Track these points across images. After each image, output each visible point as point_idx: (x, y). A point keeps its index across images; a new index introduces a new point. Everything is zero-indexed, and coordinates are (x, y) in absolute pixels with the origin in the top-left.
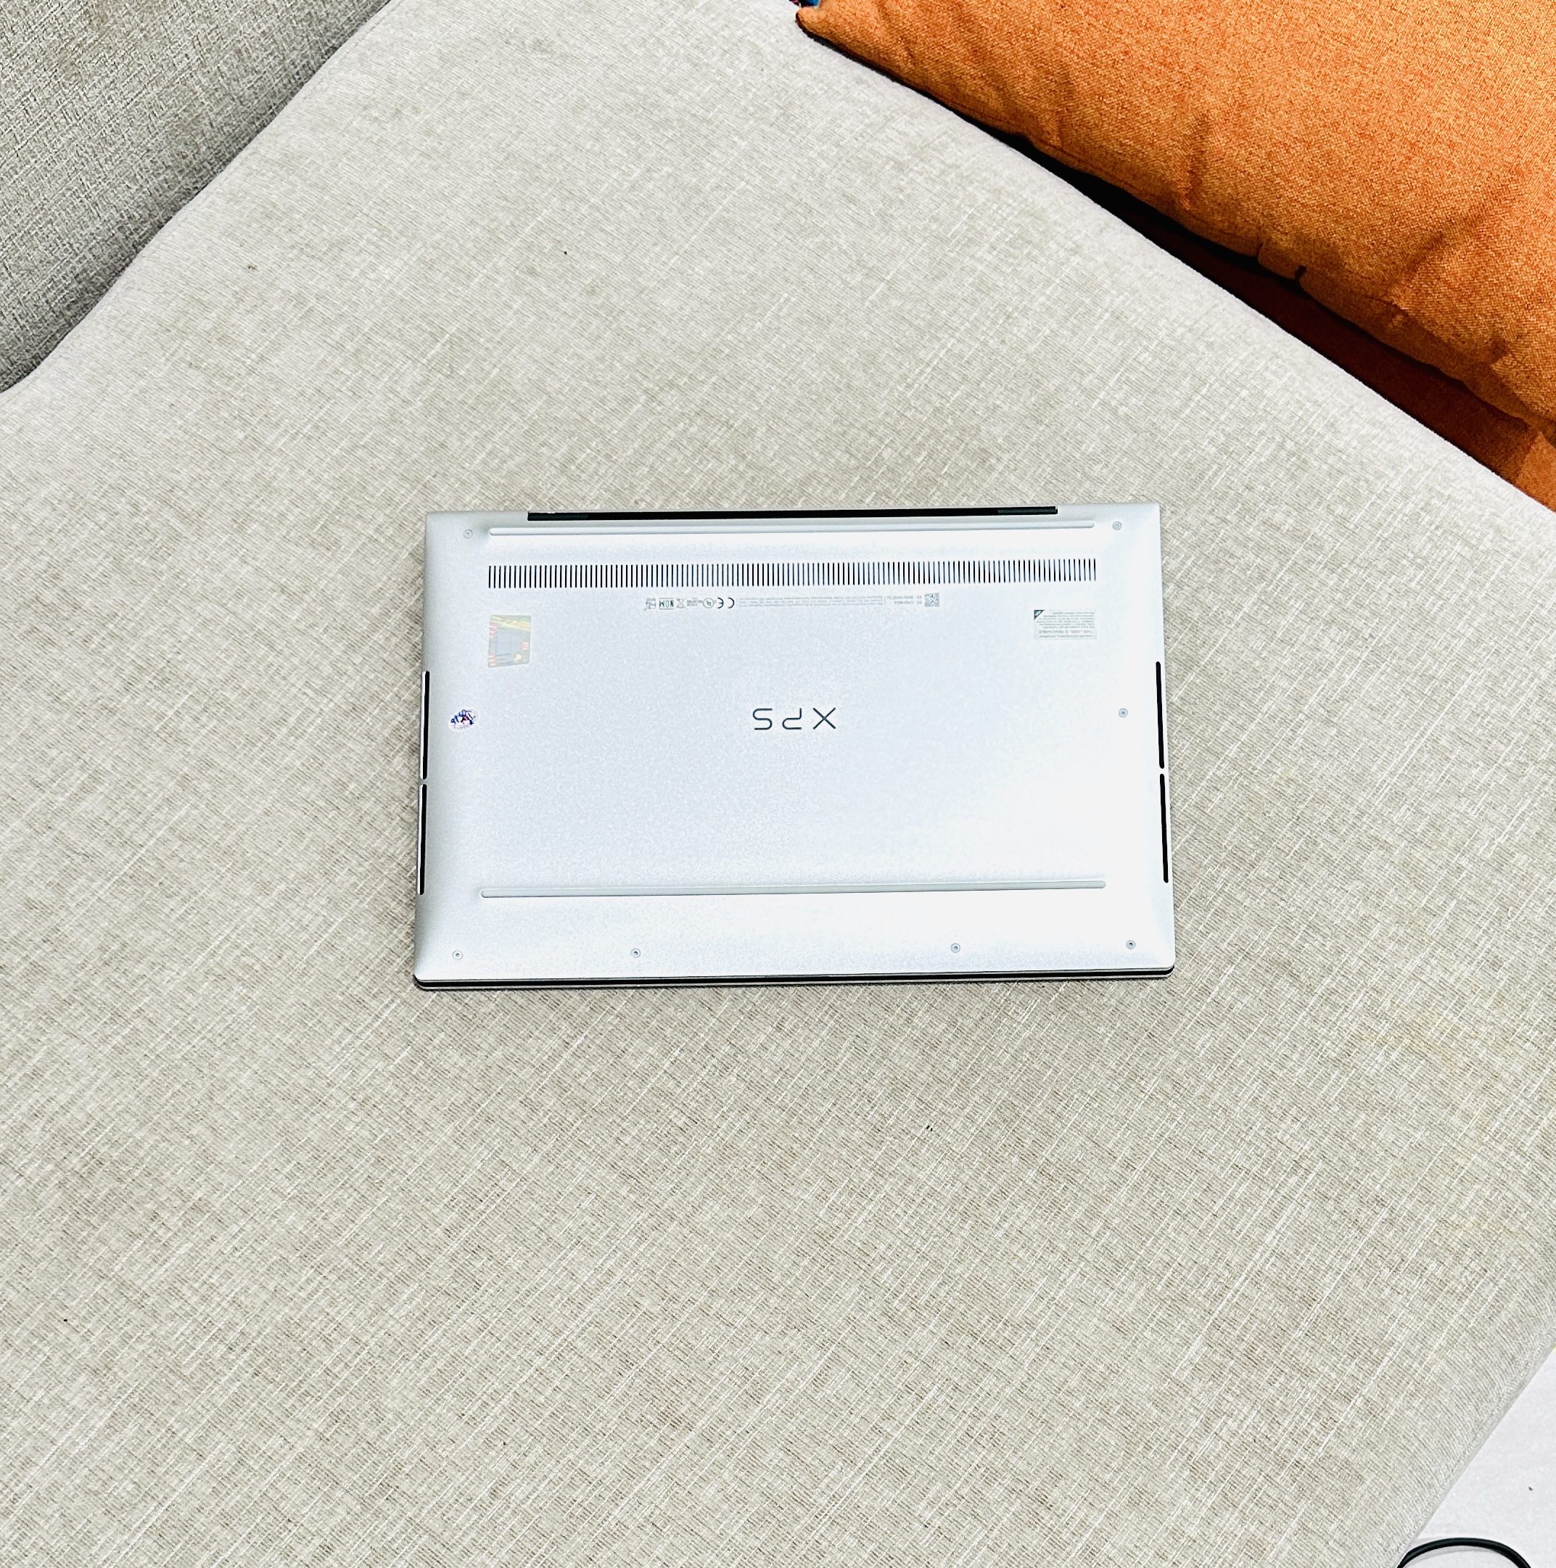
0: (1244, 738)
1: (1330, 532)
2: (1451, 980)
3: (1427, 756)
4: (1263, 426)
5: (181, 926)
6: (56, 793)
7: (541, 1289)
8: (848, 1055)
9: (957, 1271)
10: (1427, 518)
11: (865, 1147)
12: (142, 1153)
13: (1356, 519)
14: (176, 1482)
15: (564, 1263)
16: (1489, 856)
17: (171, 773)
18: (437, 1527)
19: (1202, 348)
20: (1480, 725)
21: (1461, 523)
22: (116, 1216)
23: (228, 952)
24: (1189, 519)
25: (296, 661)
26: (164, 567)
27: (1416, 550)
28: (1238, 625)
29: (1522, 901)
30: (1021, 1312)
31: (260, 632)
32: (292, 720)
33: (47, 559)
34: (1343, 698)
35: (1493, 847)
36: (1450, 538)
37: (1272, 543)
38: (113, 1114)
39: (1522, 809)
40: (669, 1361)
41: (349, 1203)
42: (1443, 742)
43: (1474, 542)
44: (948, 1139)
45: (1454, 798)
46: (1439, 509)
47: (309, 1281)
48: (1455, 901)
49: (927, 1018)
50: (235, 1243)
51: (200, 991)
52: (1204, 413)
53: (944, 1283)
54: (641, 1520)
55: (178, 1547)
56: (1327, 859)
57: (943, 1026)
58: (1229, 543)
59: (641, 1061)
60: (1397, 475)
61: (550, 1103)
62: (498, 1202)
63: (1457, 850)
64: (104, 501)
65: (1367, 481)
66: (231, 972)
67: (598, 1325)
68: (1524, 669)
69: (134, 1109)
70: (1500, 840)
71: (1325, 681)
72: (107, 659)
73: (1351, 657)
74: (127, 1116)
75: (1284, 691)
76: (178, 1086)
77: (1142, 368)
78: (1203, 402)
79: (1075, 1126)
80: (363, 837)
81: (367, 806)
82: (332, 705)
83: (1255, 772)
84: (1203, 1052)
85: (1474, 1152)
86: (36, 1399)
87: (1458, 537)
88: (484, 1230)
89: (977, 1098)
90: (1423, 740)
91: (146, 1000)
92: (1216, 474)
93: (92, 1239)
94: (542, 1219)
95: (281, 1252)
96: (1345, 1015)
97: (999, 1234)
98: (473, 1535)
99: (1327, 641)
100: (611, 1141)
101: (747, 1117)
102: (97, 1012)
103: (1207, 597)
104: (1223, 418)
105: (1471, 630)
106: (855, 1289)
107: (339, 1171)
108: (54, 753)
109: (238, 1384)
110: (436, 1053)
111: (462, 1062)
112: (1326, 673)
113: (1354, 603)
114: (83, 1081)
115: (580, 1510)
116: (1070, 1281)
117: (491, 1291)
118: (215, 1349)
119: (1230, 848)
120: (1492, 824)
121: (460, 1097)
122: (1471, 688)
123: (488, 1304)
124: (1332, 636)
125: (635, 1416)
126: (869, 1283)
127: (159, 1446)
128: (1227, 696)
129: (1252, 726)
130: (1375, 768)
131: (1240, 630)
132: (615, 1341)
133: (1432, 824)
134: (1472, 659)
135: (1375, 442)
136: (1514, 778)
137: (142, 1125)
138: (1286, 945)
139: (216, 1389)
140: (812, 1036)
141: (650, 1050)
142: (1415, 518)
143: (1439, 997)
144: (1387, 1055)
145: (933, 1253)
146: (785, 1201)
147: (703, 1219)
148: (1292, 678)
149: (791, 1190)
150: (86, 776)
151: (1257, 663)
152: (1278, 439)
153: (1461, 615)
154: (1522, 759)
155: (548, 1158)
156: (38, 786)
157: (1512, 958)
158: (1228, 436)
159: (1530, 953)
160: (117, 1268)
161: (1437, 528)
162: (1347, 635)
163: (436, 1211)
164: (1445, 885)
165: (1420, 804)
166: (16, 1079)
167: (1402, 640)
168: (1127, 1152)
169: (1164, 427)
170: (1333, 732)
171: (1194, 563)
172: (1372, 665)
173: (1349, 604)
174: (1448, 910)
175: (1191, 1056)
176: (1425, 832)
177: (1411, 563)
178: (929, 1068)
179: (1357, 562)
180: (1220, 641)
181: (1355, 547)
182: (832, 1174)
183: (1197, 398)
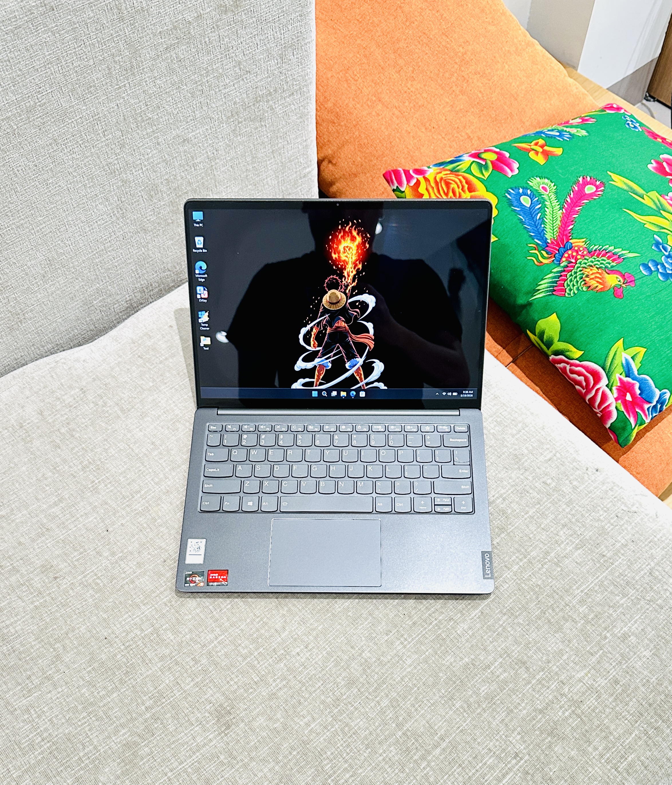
0: (521, 564)
1: (569, 491)
2: (596, 685)
3: (598, 587)
5: (76, 563)
6: (43, 503)
7: (180, 742)
8: (333, 664)
9: (359, 772)
10: (611, 493)
11: (331, 706)
13: (581, 488)
15: (192, 732)
16: (619, 635)
17: (91, 504)
20: (622, 579)
21: (624, 498)
23: (91, 577)
24: (512, 475)
25: (150, 470)
26: (110, 427)
27: (605, 504)
28: (526, 519)
31: (140, 458)
32: (143, 492)
33: (67, 416)
34: (565, 557)
35: (622, 631)
36: (620, 503)
37: (545, 490)
39: (636, 618)
41: (110, 688)
42: (605, 583)
43: (630, 506)
44: (367, 710)
46: (617, 491)
48: (602, 651)
49: (368, 655)
51: (75, 590)
52: (525, 437)
56: (549, 621)
57: (374, 659)
58: (528, 487)
59: (246, 651)
60: (601, 474)
61: (204, 661)
62: (171, 699)
63: (605, 629)
64: (94, 400)
65: (587, 474)
66: (90, 585)
67: (199, 763)
68: (645, 561)
69: (35, 632)
70: (625, 629)
71: (559, 548)
72: (79, 457)
73: (571, 541)
75: (541, 549)
76: (55, 627)
77: (503, 417)
78: (525, 433)
79: (422, 715)
80: (158, 541)
81: (162, 529)
82: (160, 489)
83: (524, 579)
84: (483, 694)
87: (623, 503)
88: (162, 711)
89: (383, 694)
90: (597, 580)
91: (53, 590)
92: (526, 460)
94: (188, 711)
96: (548, 691)
99: (562, 533)
100: (225, 682)
101: (284, 682)
102: (32, 590)
103: (514, 506)
104: (532, 440)
105: (624, 540)
106: (313, 770)
107: (109, 674)
108: (48, 488)
110: (162, 632)
111: (172, 638)
112: (559, 545)
113: (576, 520)
114: (18, 617)
117: (158, 738)
119: (508, 608)
120: (623, 621)
121: (168, 651)
122: (620, 563)
123: (155, 743)
124: (564, 531)
126: (320, 768)
128: (516, 546)
129: (525, 560)
130: (574, 588)
131: (526, 521)
132: (205, 772)
133: (596, 616)
134: (622, 552)
135: (593, 462)
136: (635, 605)
138: (526, 654)
140: (319, 653)
141: (251, 646)
142: (606, 492)
143: (590, 692)
144: (563, 713)
145: (350, 760)
146: (292, 723)
147: (255, 724)
148: (545, 544)
149: (296, 719)
150: (57, 499)
152: (554, 452)
153: (620, 533)
154: (639, 597)
155: (197, 685)
156: (37, 499)
157: (625, 681)
159: (632, 681)
161: (615, 498)
163: (144, 698)
164: (598, 643)
165: (592, 606)
167: (594, 538)
169: (508, 440)
170: (559, 569)
171: (512, 492)
172: (579, 546)
173: (573, 520)
174: (599, 654)
175: (478, 695)
176: (593, 619)
177: (602, 509)
178: (365, 676)
179: (579, 504)
180: (517, 524)
181: (579, 499)
182: (315, 715)
183: (523, 431)
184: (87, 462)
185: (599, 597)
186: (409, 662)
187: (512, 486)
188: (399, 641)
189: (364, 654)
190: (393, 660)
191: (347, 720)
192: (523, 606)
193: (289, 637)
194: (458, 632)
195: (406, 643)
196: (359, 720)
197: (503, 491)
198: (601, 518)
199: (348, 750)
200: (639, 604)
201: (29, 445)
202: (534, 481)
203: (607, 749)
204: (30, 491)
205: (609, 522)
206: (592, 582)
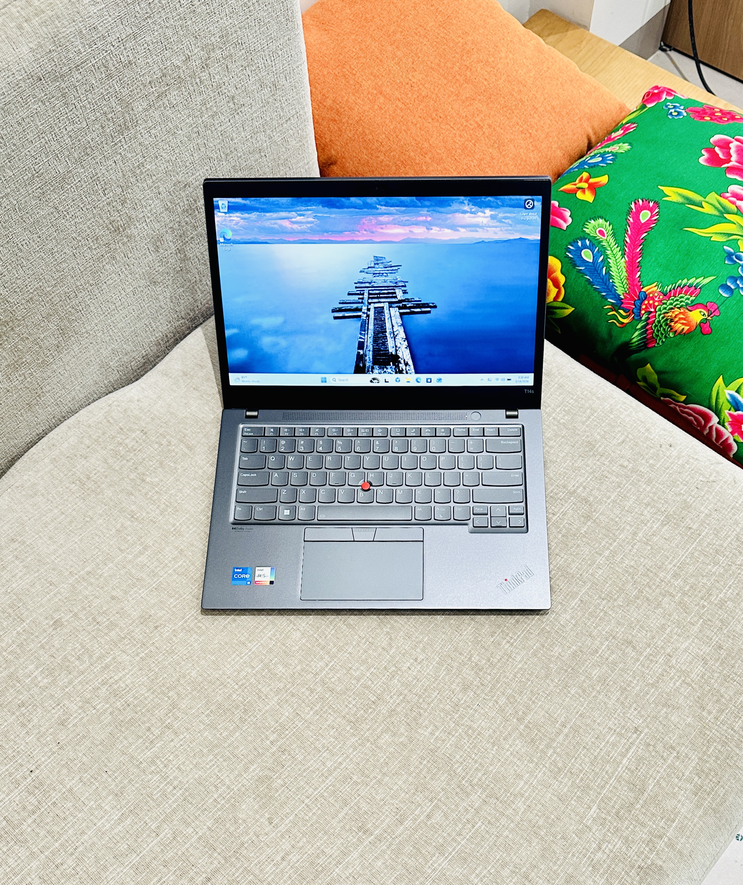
0: (611, 548)
1: (647, 470)
2: (702, 653)
3: (689, 559)
4: (619, 429)
6: (128, 554)
7: (311, 769)
8: (444, 672)
9: (490, 769)
10: (688, 466)
11: (451, 713)
12: (147, 702)
13: (658, 466)
14: (146, 845)
15: (321, 758)
16: (716, 602)
18: (257, 872)
19: (595, 399)
20: (712, 548)
21: (701, 469)
22: (133, 728)
24: (589, 463)
26: (180, 467)
27: (683, 478)
28: (609, 504)
29: (731, 622)
30: (518, 789)
33: (133, 461)
34: (653, 535)
35: (718, 599)
36: (698, 474)
37: (623, 473)
38: (137, 685)
39: (731, 583)
40: (364, 803)
42: (696, 554)
43: (707, 476)
44: (487, 710)
45: (701, 577)
46: (693, 463)
47: (211, 761)
49: (477, 658)
50: (181, 743)
52: (595, 423)
53: (484, 774)
54: (348, 874)
55: (144, 874)
56: (648, 599)
57: (484, 661)
58: (606, 472)
59: (358, 673)
60: (675, 449)
65: (662, 451)
68: (730, 527)
70: (721, 595)
71: (646, 527)
73: (657, 519)
74: (143, 687)
75: (628, 530)
77: (570, 406)
78: (595, 419)
79: (541, 706)
83: (617, 562)
85: (713, 728)
86: (90, 805)
87: (701, 474)
88: (288, 743)
89: (498, 693)
90: (687, 553)
91: (156, 639)
92: (600, 446)
93: (121, 737)
94: (313, 739)
95: (200, 747)
96: (657, 665)
97: (508, 753)
98: (273, 877)
99: (646, 512)
100: (344, 706)
101: (401, 697)
102: (135, 643)
103: (596, 493)
104: (603, 425)
105: (707, 510)
106: (446, 775)
107: (228, 714)
108: (129, 538)
109: (176, 804)
112: (646, 525)
113: (658, 498)
114: (126, 671)
115: (321, 868)
116: (539, 776)
117: (289, 769)
118: (168, 788)
119: (606, 593)
120: (717, 589)
121: (282, 685)
122: (707, 533)
123: (287, 774)
124: (649, 510)
125: (347, 827)
126: (452, 772)
127: (140, 829)
128: (604, 532)
129: (615, 544)
130: (666, 563)
131: (610, 506)
132: (341, 794)
133: (692, 587)
134: (707, 522)
135: (665, 437)
136: (727, 571)
137: (148, 691)
138: (631, 634)
139: (167, 805)
140: (429, 664)
141: (362, 668)
142: (683, 466)
143: (696, 660)
144: (675, 683)
145: (480, 760)
146: (416, 735)
147: (381, 742)
148: (631, 526)
149: (419, 730)
151: (617, 519)
152: (626, 434)
153: (702, 505)
154: (730, 563)
158: (605, 432)
159: (735, 644)
160: (131, 750)
161: (692, 470)
162: (655, 510)
164: (698, 613)
165: (687, 579)
166: (98, 669)
167: (678, 513)
168: (563, 719)
169: (579, 428)
171: (591, 479)
172: (665, 522)
173: (655, 498)
174: (699, 623)
175: (590, 679)
176: (689, 590)
177: (682, 483)
178: (479, 679)
179: (659, 482)
180: (601, 510)
181: (658, 476)
182: (437, 724)
183: (592, 417)
184: (164, 505)
185: (691, 569)
186: (519, 658)
187: (590, 473)
188: (505, 641)
189: (473, 659)
190: (503, 660)
191: (469, 723)
192: (620, 589)
193: (398, 652)
194: (562, 623)
195: (512, 641)
196: (481, 721)
197: (582, 480)
198: (682, 492)
199: (476, 751)
200: (730, 569)
201: (100, 496)
202: (611, 465)
203: (721, 711)
204: (111, 543)
205: (690, 495)
206: (683, 555)
